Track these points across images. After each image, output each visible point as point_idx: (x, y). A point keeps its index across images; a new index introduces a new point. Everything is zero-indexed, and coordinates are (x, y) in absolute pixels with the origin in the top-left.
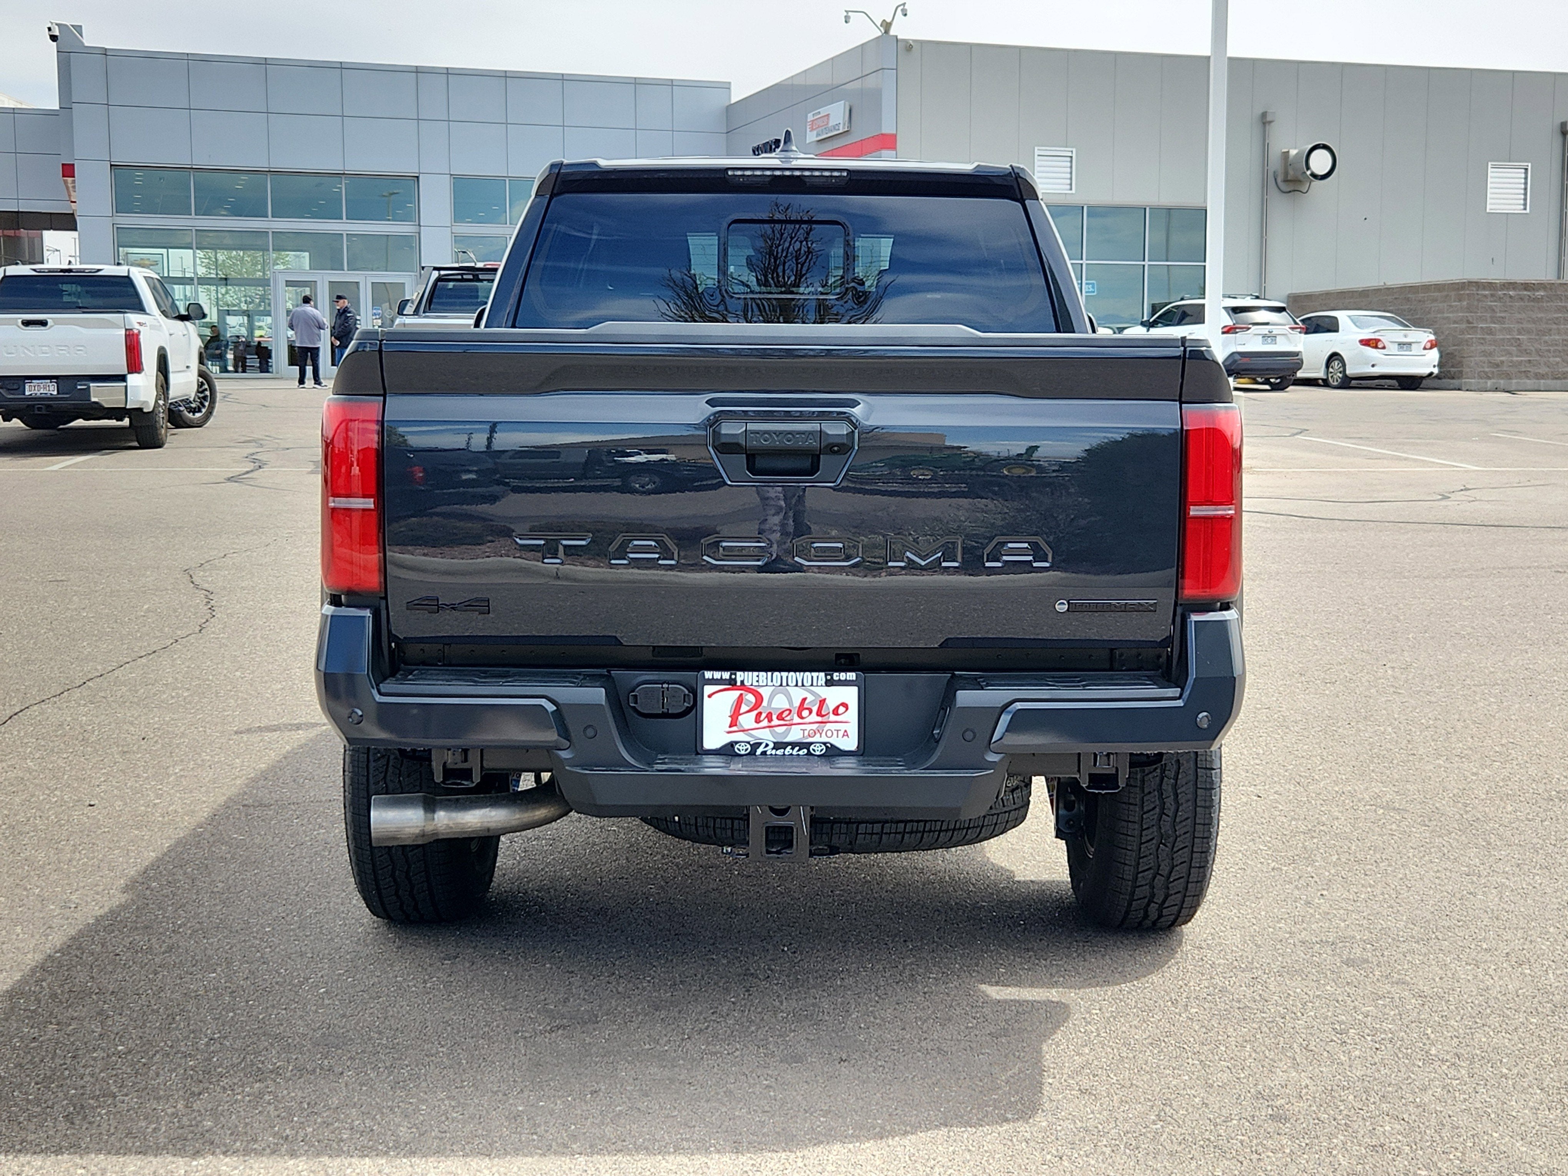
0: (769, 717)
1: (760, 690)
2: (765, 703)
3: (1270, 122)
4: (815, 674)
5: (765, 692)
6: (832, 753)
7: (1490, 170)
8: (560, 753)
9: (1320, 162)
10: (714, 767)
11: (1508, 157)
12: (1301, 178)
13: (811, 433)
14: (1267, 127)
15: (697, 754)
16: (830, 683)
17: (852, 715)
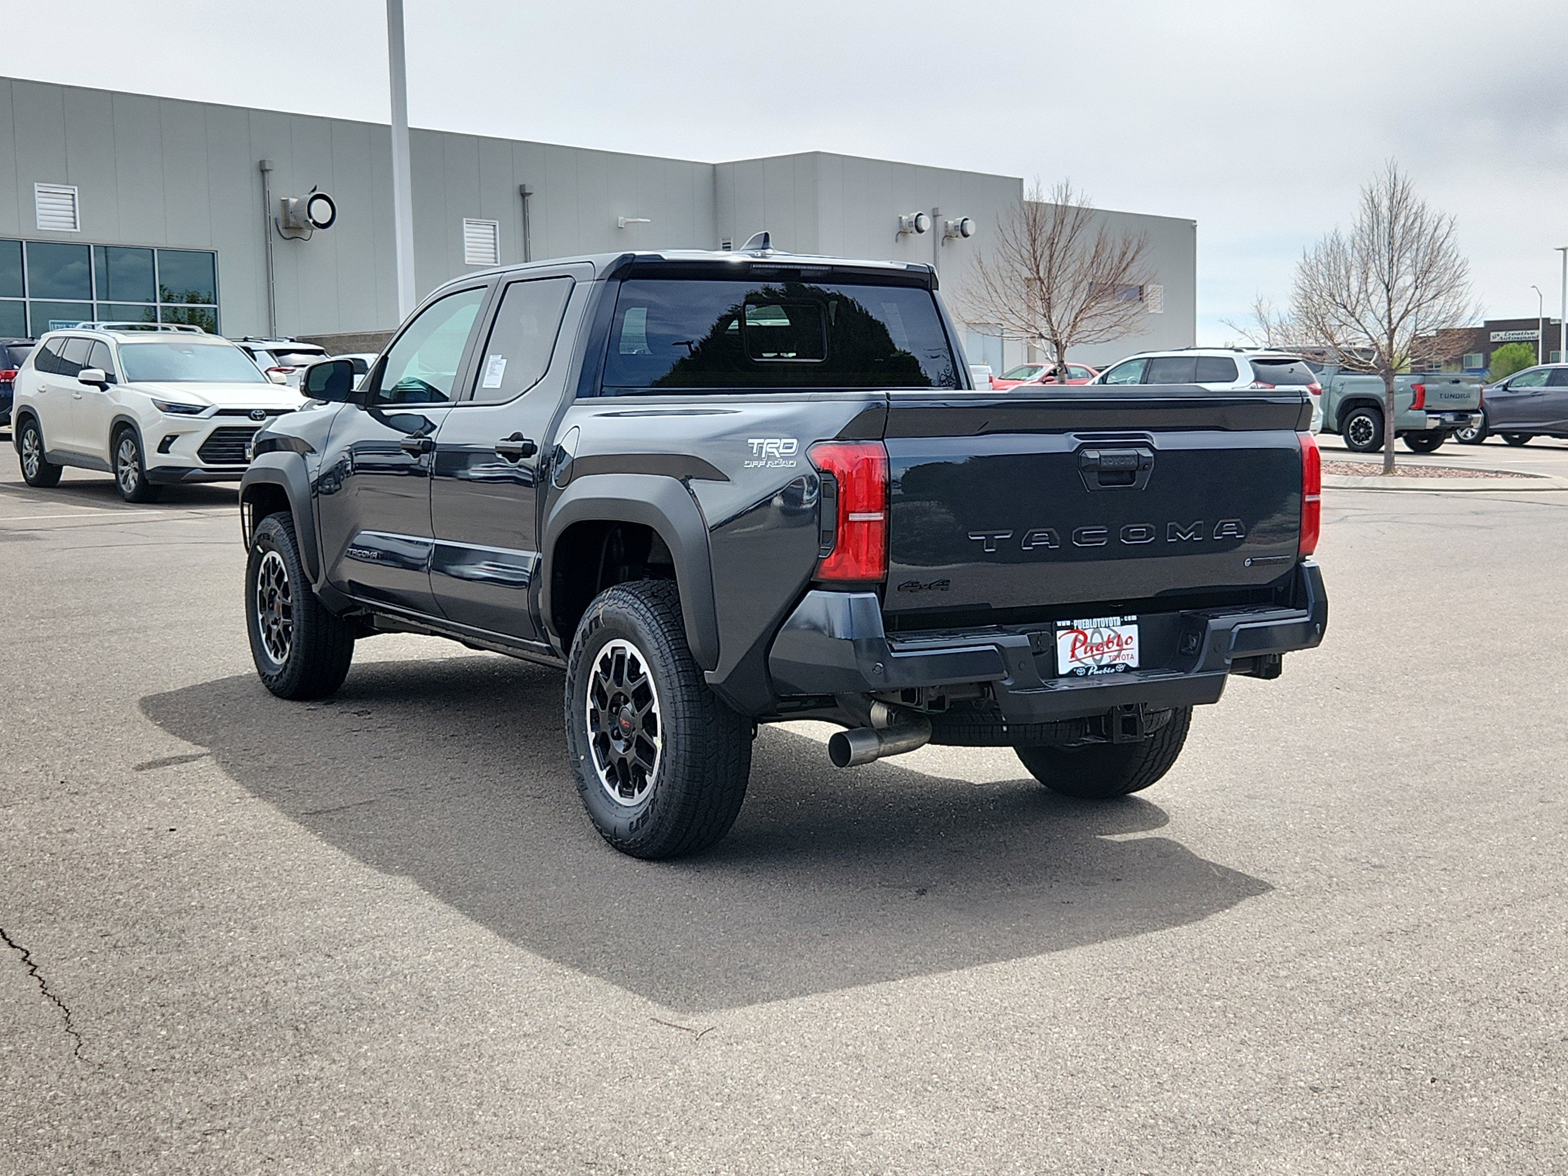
0: (1091, 649)
1: (1086, 632)
2: (1089, 641)
3: (268, 171)
4: (1115, 618)
5: (1089, 633)
6: (1128, 669)
7: (465, 225)
8: (1004, 682)
9: (321, 211)
10: (1063, 685)
11: (480, 214)
12: (302, 225)
13: (1133, 456)
14: (266, 173)
15: (1055, 677)
16: (1123, 623)
17: (1135, 644)
